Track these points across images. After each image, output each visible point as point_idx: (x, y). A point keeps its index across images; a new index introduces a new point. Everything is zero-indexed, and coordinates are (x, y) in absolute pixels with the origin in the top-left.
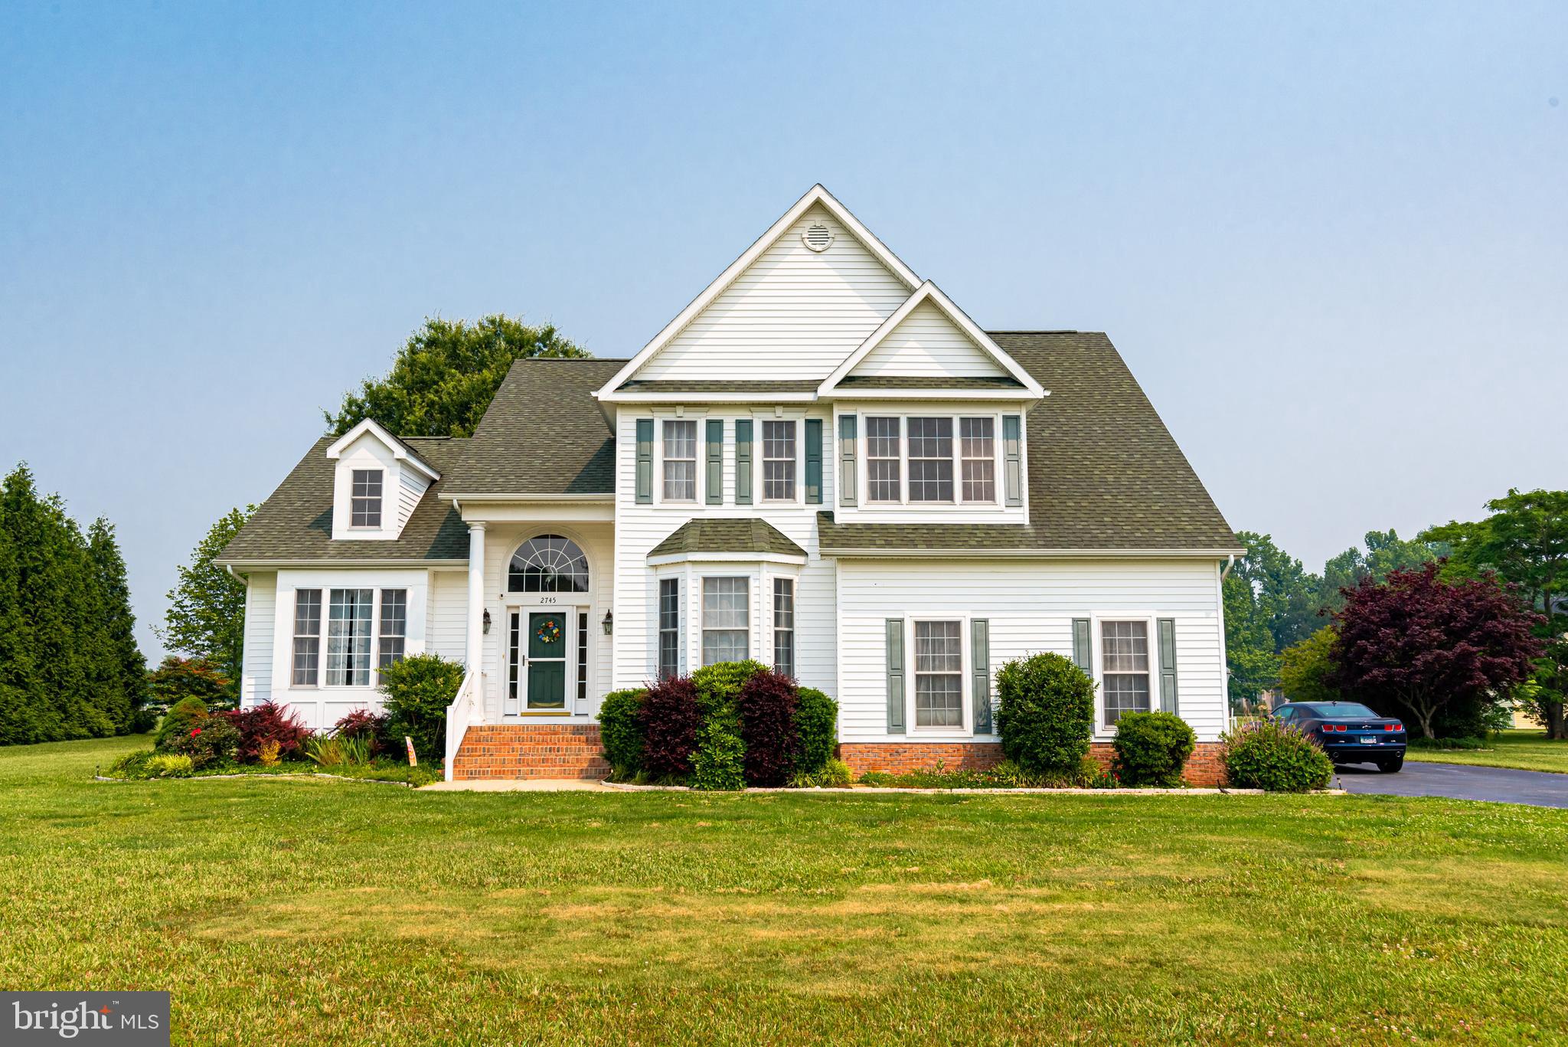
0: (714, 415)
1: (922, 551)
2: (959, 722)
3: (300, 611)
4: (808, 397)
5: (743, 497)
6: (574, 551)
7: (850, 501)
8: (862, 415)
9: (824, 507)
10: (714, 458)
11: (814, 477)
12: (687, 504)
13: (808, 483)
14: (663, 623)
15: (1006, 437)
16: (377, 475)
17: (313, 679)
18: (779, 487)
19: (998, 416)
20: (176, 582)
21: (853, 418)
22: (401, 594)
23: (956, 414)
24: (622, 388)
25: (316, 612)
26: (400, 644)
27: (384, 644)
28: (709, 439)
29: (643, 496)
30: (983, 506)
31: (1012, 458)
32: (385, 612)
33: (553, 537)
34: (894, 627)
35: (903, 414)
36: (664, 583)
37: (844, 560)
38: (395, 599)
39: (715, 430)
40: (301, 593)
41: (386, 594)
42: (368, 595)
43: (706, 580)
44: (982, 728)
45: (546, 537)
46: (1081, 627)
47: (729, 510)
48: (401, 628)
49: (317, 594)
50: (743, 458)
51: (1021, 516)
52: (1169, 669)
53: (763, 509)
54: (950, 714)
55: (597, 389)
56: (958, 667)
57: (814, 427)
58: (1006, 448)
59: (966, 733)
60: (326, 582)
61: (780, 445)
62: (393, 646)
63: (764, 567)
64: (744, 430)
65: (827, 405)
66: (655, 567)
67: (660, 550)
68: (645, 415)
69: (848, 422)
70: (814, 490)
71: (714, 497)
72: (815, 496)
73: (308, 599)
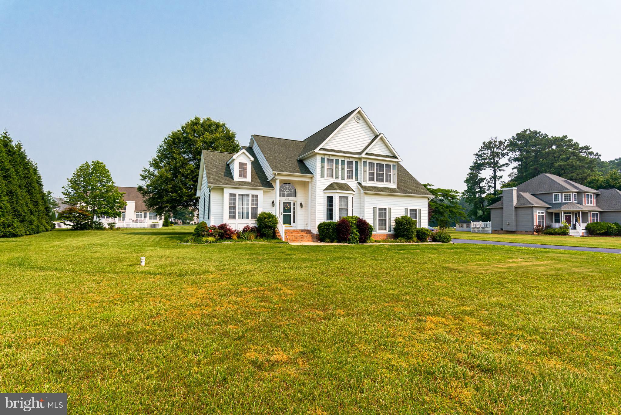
0: (337, 158)
1: (382, 193)
2: (386, 229)
3: (230, 199)
4: (357, 156)
5: (343, 178)
6: (293, 187)
7: (365, 181)
8: (368, 161)
9: (359, 181)
10: (337, 168)
11: (357, 175)
12: (331, 179)
13: (355, 176)
14: (328, 206)
15: (393, 169)
16: (245, 164)
17: (234, 217)
18: (350, 177)
19: (392, 164)
20: (66, 184)
21: (366, 162)
22: (257, 196)
23: (385, 163)
24: (320, 150)
25: (235, 200)
26: (256, 209)
27: (253, 208)
28: (336, 164)
29: (322, 176)
30: (388, 183)
31: (394, 173)
32: (253, 200)
33: (288, 183)
34: (375, 209)
35: (375, 162)
36: (328, 197)
37: (366, 194)
38: (255, 197)
39: (337, 161)
40: (231, 195)
41: (253, 196)
42: (248, 195)
43: (340, 197)
44: (390, 231)
45: (286, 183)
46: (406, 210)
47: (340, 181)
48: (257, 205)
49: (235, 195)
50: (343, 169)
51: (395, 186)
52: (420, 219)
53: (346, 181)
54: (384, 227)
55: (315, 149)
56: (386, 218)
57: (357, 163)
58: (393, 171)
59: (387, 232)
60: (237, 192)
61: (350, 166)
62: (255, 209)
63: (351, 194)
64: (343, 162)
65: (360, 159)
66: (325, 193)
67: (327, 189)
68: (323, 157)
69: (365, 162)
70: (356, 177)
71: (337, 178)
72: (357, 179)
73: (233, 196)
